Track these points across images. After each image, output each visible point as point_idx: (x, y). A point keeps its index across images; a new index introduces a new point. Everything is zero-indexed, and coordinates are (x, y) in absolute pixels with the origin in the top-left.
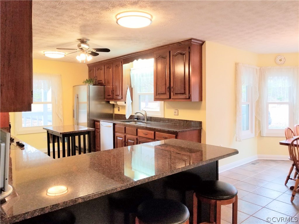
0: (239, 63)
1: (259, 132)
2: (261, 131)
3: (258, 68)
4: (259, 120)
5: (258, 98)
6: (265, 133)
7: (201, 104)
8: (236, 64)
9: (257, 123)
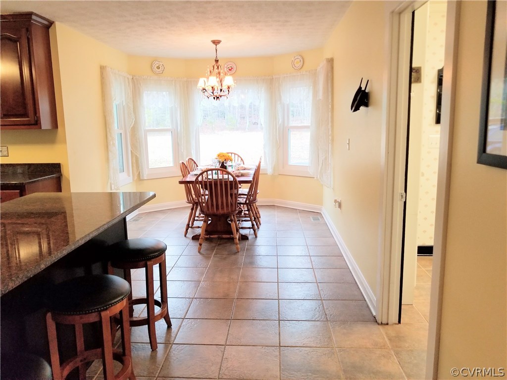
0: (106, 66)
1: (138, 173)
2: (139, 173)
3: (130, 77)
4: (136, 156)
5: (133, 123)
6: (145, 174)
7: (57, 132)
8: (102, 68)
9: (134, 161)
